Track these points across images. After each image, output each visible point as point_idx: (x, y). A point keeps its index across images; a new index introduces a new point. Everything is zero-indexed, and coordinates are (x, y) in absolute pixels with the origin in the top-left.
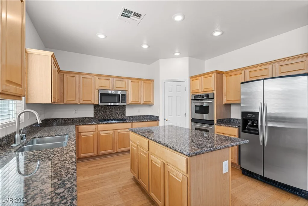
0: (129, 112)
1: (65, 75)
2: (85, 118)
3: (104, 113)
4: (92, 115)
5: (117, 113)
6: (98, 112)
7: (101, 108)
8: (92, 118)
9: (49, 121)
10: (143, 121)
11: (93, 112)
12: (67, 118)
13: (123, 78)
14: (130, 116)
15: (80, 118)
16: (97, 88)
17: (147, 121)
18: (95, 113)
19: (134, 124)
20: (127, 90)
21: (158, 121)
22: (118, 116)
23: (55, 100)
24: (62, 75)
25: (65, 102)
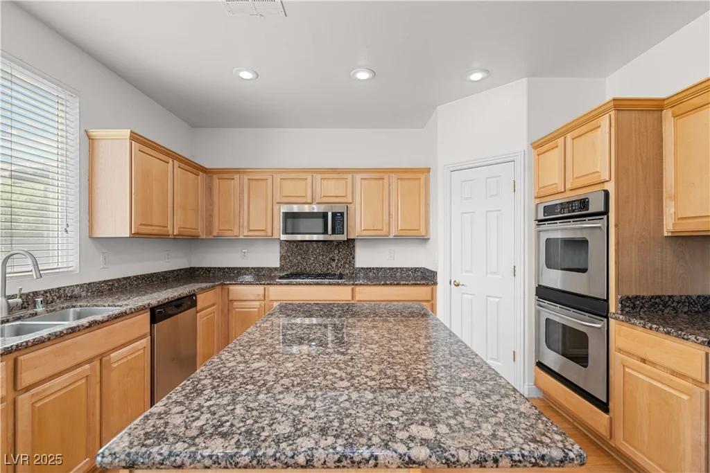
0: (364, 258)
1: (215, 177)
2: (263, 268)
3: (302, 258)
4: (276, 263)
5: (334, 260)
6: (289, 256)
7: (297, 247)
8: (276, 269)
9: (198, 273)
10: (385, 284)
11: (278, 255)
12: (228, 268)
13: (339, 173)
14: (367, 269)
15: (252, 268)
16: (278, 200)
17: (398, 284)
18: (282, 257)
19: (358, 289)
20: (350, 201)
21: (434, 287)
22: (334, 266)
23: (155, 230)
24: (211, 179)
25: (215, 234)
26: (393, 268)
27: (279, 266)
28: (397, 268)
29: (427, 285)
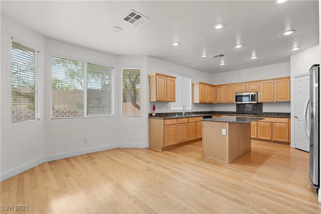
0: (265, 109)
1: (218, 87)
2: (231, 112)
3: (243, 109)
5: (254, 110)
6: (239, 108)
12: (221, 112)
13: (255, 82)
14: (268, 113)
15: (228, 112)
16: (235, 92)
18: (237, 109)
20: (258, 90)
21: (289, 119)
22: (255, 111)
23: (204, 101)
24: (216, 87)
25: (217, 102)
26: (278, 113)
27: (236, 111)
28: (280, 113)
29: (286, 118)
